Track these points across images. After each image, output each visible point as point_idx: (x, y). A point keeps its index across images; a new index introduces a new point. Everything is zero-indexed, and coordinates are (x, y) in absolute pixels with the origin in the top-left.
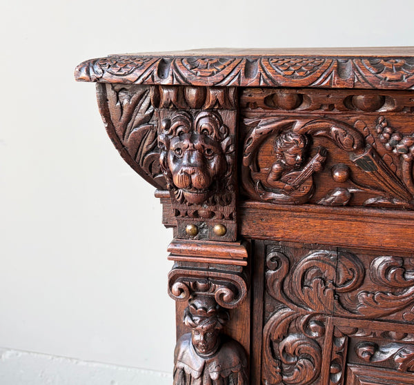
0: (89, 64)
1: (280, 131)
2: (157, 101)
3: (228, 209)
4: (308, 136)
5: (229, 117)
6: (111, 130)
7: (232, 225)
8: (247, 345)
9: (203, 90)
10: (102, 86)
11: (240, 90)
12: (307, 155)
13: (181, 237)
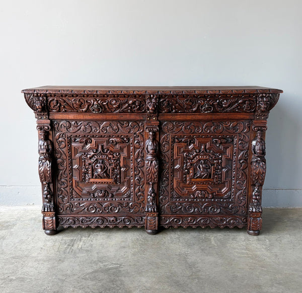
0: (23, 91)
1: (53, 100)
2: (34, 96)
3: (46, 113)
4: (57, 101)
5: (45, 98)
6: (26, 101)
7: (47, 116)
8: (52, 140)
9: (41, 94)
10: (25, 93)
11: (46, 94)
12: (57, 103)
13: (39, 119)
